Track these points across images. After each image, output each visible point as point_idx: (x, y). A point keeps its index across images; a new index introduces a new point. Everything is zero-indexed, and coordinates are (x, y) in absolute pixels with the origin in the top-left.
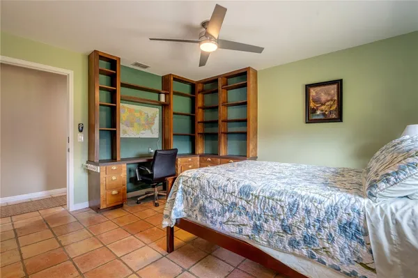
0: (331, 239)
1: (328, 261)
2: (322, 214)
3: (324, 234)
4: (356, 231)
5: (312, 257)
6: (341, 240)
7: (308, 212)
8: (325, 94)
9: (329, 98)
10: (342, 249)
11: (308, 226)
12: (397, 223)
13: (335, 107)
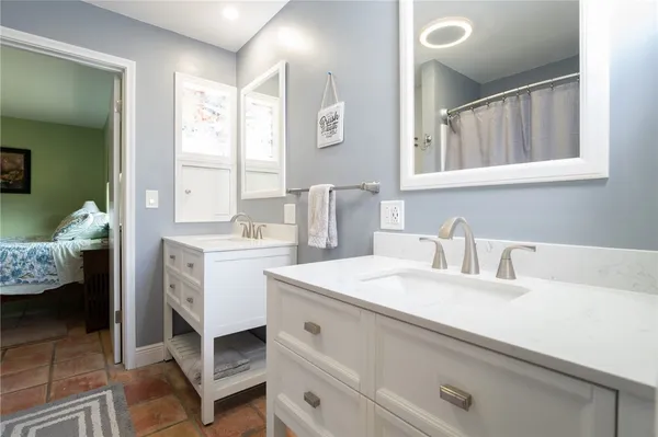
0: (32, 267)
1: (30, 280)
2: (26, 255)
3: (27, 266)
4: (45, 259)
5: (19, 281)
6: (38, 266)
7: (15, 256)
8: (9, 161)
9: (14, 167)
10: (39, 271)
11: (15, 265)
12: (67, 250)
13: (21, 177)
